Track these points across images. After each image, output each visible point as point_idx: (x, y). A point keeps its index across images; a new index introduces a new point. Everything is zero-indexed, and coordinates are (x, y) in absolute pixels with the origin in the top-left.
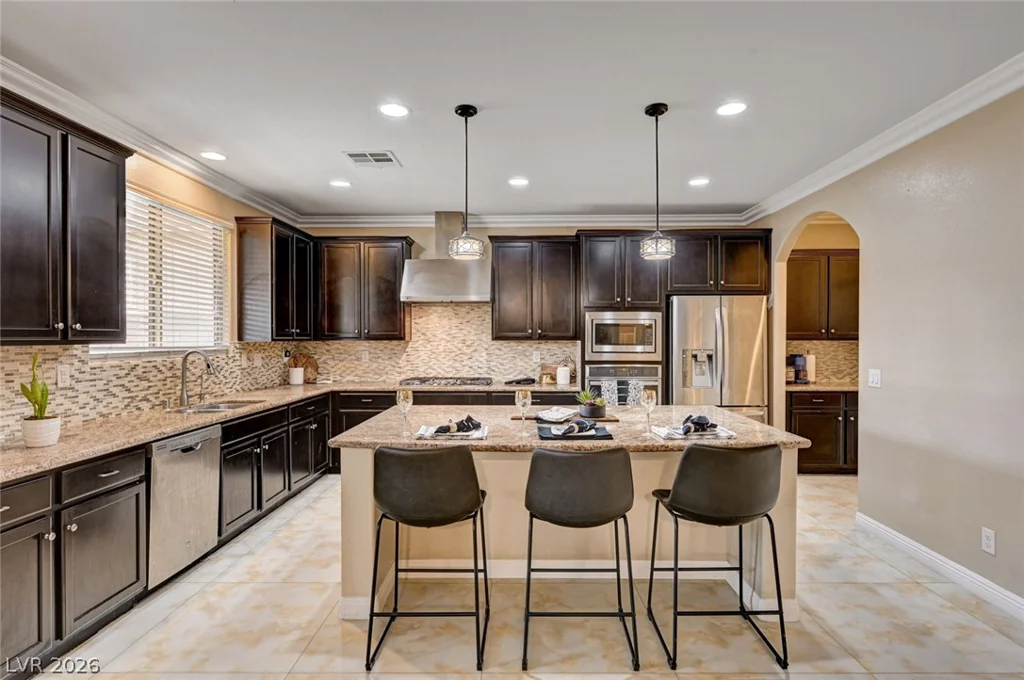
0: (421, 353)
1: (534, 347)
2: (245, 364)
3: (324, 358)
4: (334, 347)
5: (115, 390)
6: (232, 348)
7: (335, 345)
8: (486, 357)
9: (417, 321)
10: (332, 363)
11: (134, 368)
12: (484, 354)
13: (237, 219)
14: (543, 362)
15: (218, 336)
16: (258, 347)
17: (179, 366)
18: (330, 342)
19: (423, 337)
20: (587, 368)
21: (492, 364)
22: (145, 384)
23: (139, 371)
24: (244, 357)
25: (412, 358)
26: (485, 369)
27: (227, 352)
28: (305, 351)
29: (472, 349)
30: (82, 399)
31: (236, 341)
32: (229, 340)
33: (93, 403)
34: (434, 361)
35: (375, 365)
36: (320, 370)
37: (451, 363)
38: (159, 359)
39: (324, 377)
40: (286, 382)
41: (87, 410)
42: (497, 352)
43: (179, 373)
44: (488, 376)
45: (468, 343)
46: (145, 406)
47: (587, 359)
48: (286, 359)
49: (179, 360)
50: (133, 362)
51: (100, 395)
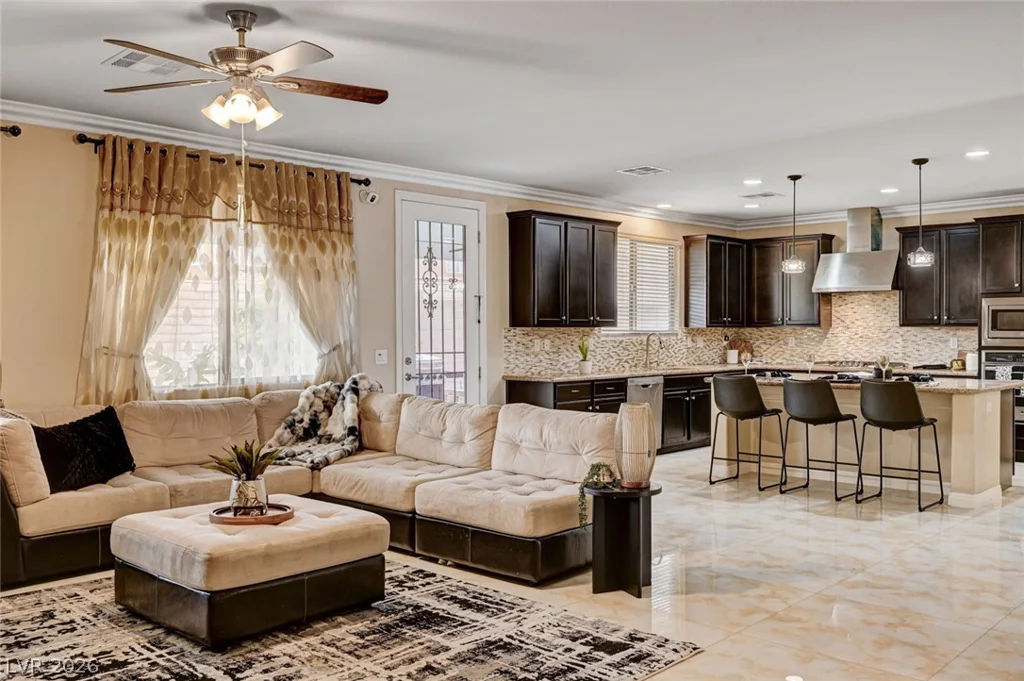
0: (841, 339)
1: (952, 333)
2: (690, 344)
3: (758, 343)
4: (766, 333)
5: (613, 354)
6: (680, 332)
7: (767, 331)
8: (902, 343)
9: (838, 309)
10: (764, 347)
11: (621, 342)
12: (899, 340)
13: (685, 238)
14: (960, 348)
15: (672, 324)
16: (699, 331)
17: (645, 343)
18: (763, 329)
19: (842, 324)
20: (983, 353)
21: (908, 350)
22: (627, 352)
23: (624, 344)
24: (689, 339)
25: (832, 344)
26: (901, 355)
27: (677, 335)
28: (743, 337)
29: (888, 335)
30: (599, 357)
31: (683, 327)
32: (679, 327)
33: (603, 360)
34: (852, 347)
35: (799, 350)
36: (755, 353)
37: (868, 348)
38: (634, 338)
39: (758, 359)
40: (724, 361)
41: (600, 364)
42: (913, 338)
43: (645, 348)
44: (903, 362)
45: (884, 329)
46: (627, 365)
47: (983, 344)
48: (725, 343)
49: (645, 338)
50: (621, 339)
51: (606, 356)
